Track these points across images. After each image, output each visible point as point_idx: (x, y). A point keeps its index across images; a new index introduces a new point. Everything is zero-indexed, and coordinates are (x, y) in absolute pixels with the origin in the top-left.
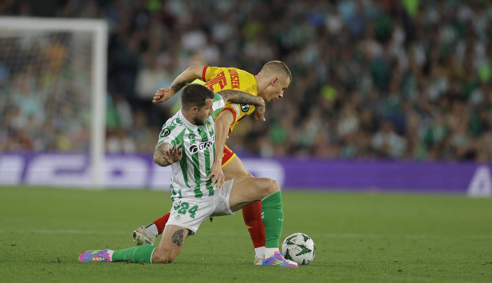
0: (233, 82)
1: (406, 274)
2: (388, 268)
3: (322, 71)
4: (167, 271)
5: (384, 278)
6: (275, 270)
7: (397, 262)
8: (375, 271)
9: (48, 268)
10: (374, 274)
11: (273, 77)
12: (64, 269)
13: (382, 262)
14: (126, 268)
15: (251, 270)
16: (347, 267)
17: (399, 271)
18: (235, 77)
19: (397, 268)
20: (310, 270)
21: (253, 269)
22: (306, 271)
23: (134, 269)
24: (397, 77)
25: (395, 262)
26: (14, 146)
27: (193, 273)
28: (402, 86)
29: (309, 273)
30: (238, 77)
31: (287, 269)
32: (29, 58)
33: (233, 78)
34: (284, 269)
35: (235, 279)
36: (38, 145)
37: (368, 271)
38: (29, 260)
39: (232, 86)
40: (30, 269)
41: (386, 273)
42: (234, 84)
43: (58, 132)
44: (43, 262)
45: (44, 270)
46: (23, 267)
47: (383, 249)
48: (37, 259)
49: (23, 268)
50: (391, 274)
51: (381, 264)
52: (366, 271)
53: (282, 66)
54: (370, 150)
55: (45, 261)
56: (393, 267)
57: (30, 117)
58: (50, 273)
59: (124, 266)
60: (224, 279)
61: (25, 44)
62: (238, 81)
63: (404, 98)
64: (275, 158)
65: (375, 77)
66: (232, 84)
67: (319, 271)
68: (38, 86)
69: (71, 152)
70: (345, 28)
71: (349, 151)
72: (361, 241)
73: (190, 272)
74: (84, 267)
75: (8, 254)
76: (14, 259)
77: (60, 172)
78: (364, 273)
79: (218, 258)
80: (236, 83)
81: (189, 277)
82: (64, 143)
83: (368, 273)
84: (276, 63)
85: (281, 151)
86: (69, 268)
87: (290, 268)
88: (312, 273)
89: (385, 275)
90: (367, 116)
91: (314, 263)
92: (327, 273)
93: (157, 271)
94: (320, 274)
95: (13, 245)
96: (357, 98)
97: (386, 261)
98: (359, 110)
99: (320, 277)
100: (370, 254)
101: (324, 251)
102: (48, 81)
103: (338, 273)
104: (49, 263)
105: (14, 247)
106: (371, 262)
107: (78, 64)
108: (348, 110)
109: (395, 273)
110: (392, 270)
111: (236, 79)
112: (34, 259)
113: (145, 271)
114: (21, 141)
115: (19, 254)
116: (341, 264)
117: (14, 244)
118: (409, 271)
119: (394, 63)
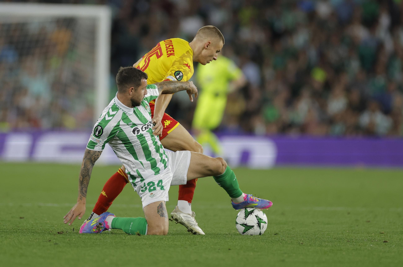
0: (168, 50)
1: (391, 245)
2: (374, 239)
3: (313, 53)
4: (166, 242)
5: (370, 249)
6: (268, 241)
7: (383, 233)
8: (362, 242)
9: (54, 239)
10: (361, 245)
11: (206, 41)
12: (69, 240)
13: (368, 234)
14: (127, 239)
15: (245, 241)
16: (335, 239)
17: (385, 242)
18: (169, 46)
19: (382, 240)
20: (301, 241)
21: (247, 240)
22: (297, 242)
23: (135, 240)
24: (383, 59)
25: (381, 233)
26: (23, 124)
27: (190, 244)
28: (388, 68)
29: (299, 244)
30: (172, 46)
31: (279, 241)
32: (37, 41)
33: (168, 47)
34: (276, 240)
35: (229, 249)
36: (45, 123)
37: (355, 242)
38: (36, 232)
39: (167, 55)
40: (37, 240)
41: (372, 244)
42: (169, 52)
43: (64, 111)
44: (49, 234)
45: (50, 241)
46: (31, 238)
47: (369, 222)
48: (43, 231)
49: (31, 240)
50: (377, 245)
51: (367, 235)
52: (353, 242)
53: (214, 30)
54: (357, 128)
55: (51, 233)
56: (379, 239)
57: (38, 98)
58: (56, 244)
59: (125, 237)
60: (219, 249)
61: (33, 29)
62: (173, 48)
63: (389, 79)
64: (267, 136)
65: (362, 59)
66: (167, 52)
67: (310, 242)
68: (45, 68)
69: (76, 131)
70: (334, 14)
71: (338, 129)
72: (349, 213)
73: (188, 242)
74: (88, 238)
75: (17, 226)
76: (22, 231)
77: (66, 149)
78: (351, 244)
79: (214, 230)
80: (170, 51)
81: (186, 248)
82: (70, 121)
83: (355, 244)
84: (209, 28)
85: (274, 129)
86: (74, 240)
87: (282, 239)
88: (302, 244)
89: (371, 245)
90: (355, 96)
91: (304, 235)
92: (317, 243)
93: (156, 242)
94: (310, 245)
95: (21, 218)
96: (346, 79)
97: (372, 233)
98: (348, 90)
99: (310, 247)
100: (357, 226)
101: (313, 223)
102: (55, 63)
103: (327, 244)
104: (55, 235)
105: (22, 219)
106: (358, 234)
107: (82, 48)
108: (338, 90)
109: (381, 244)
110: (377, 241)
111: (171, 47)
112: (41, 231)
113: (145, 242)
114: (30, 120)
115: (26, 226)
116: (330, 235)
117: (22, 216)
118: (394, 242)
119: (380, 46)
